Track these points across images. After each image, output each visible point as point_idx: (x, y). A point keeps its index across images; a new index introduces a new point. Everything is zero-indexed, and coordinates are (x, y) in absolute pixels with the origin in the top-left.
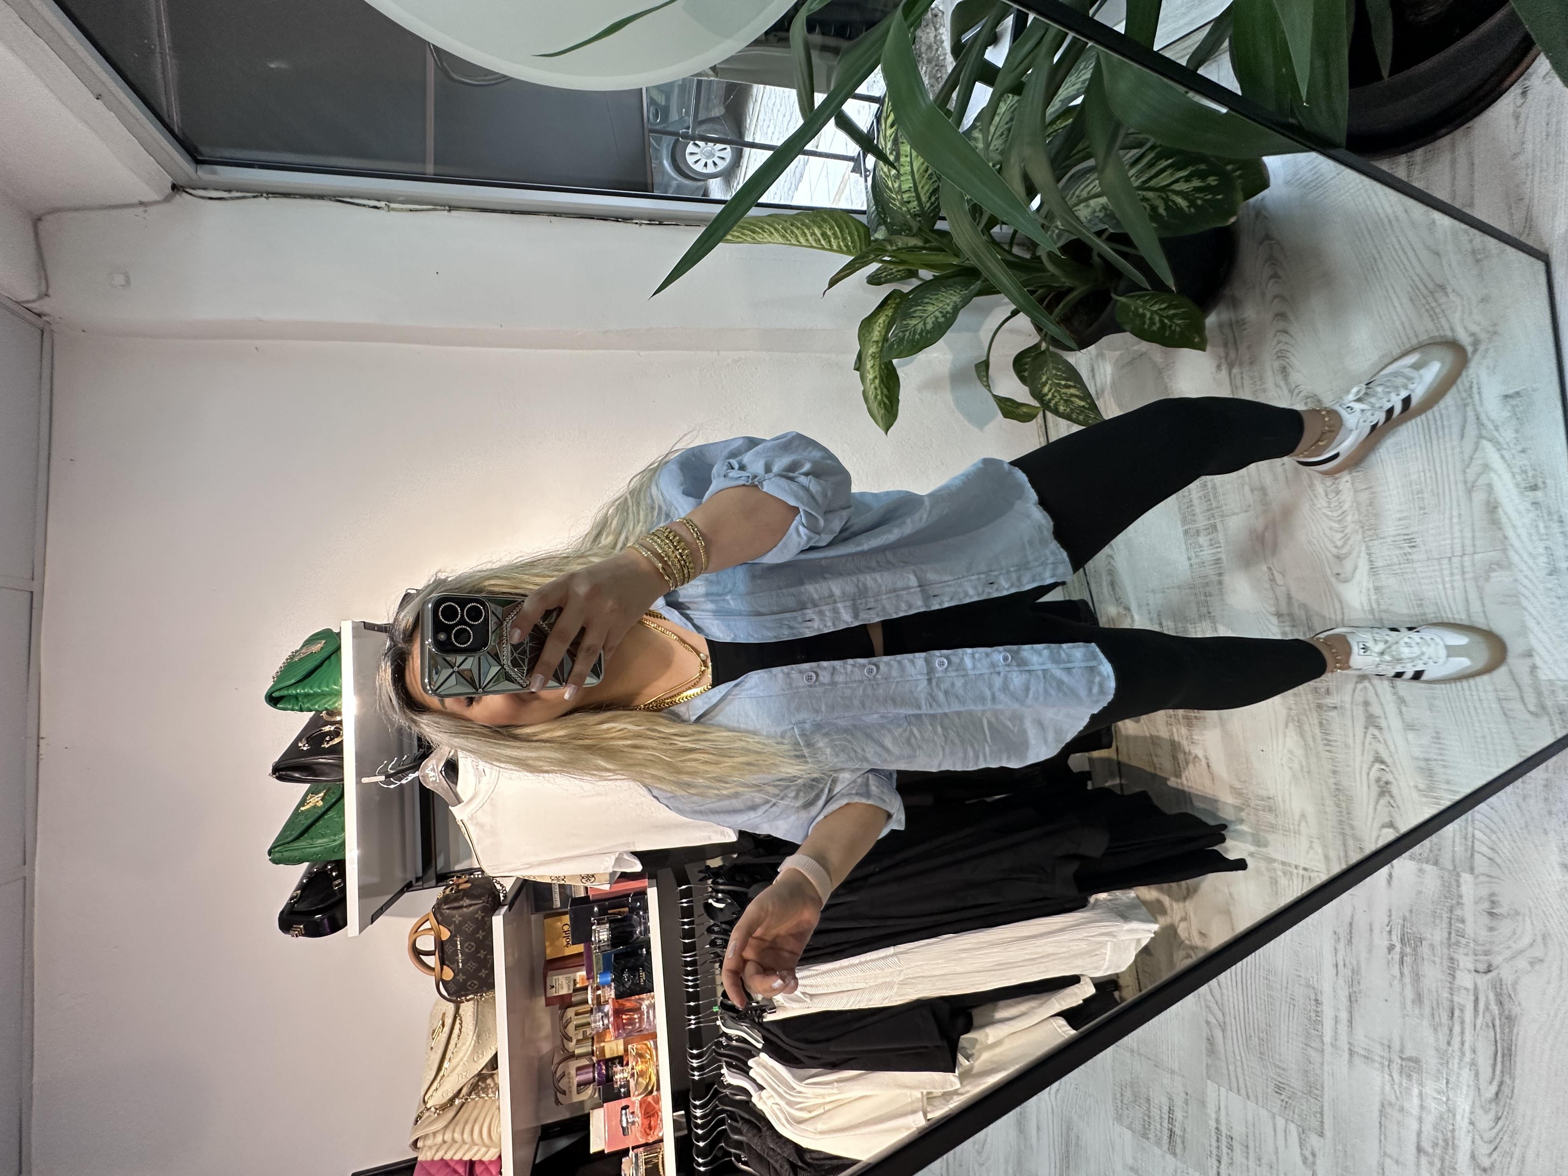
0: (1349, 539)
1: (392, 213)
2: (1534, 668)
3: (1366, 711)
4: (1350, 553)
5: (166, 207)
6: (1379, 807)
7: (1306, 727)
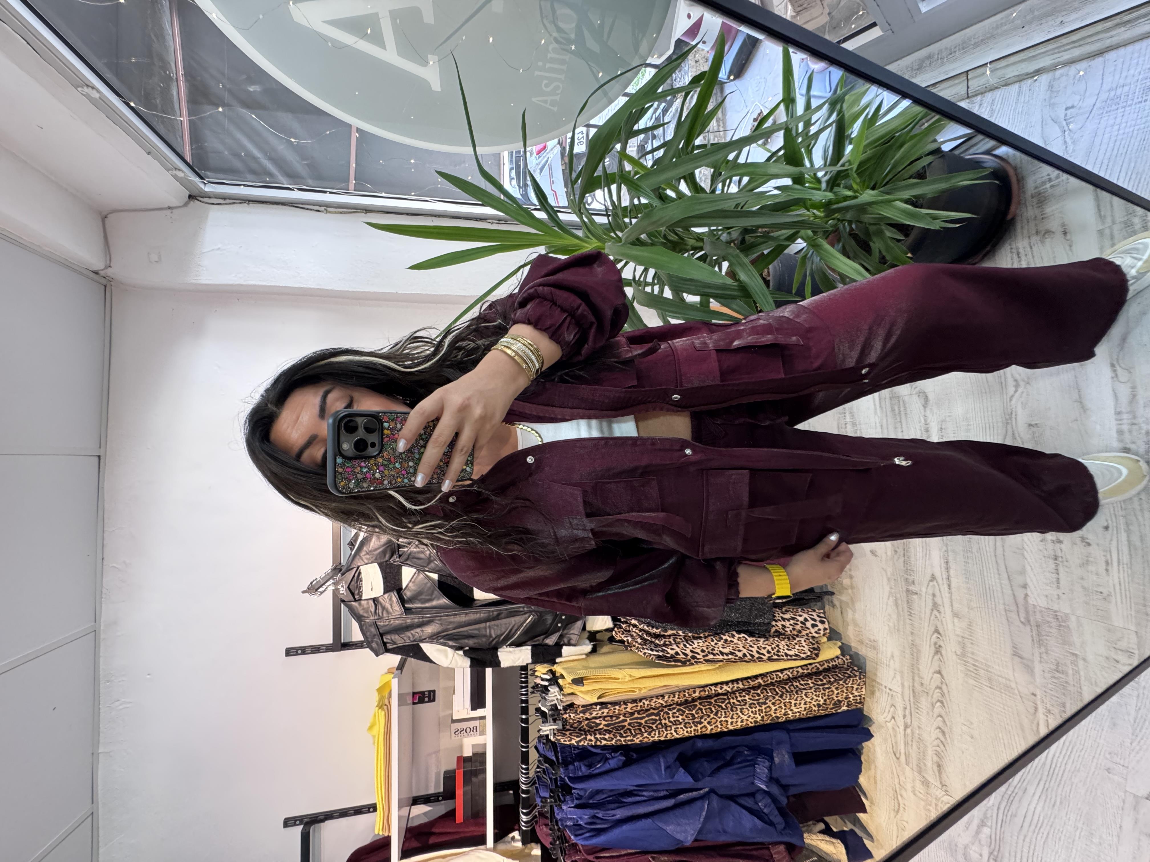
1: (328, 214)
2: (1026, 595)
3: (933, 599)
5: (185, 209)
7: (899, 602)
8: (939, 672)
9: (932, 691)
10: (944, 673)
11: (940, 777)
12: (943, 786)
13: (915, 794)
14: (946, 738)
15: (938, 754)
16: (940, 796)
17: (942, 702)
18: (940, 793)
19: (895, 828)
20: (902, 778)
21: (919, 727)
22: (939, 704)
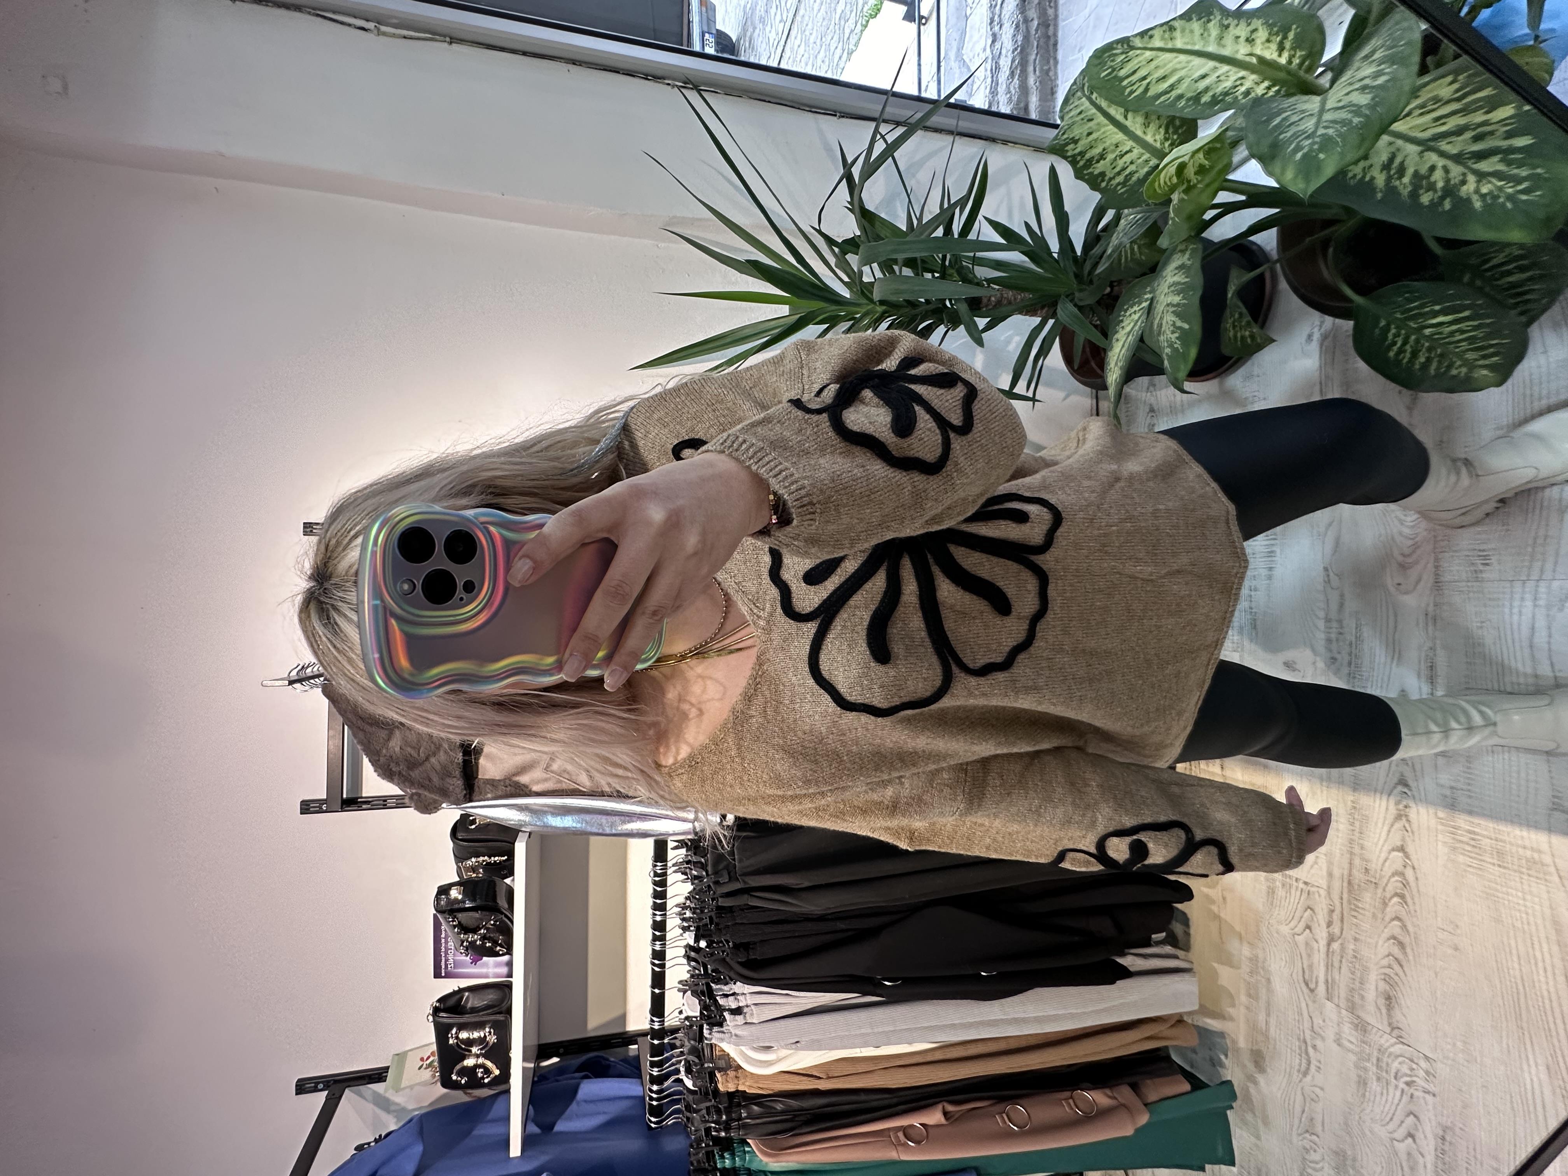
0: (1418, 547)
1: (382, 39)
4: (1417, 562)
6: (1393, 830)
8: (1402, 849)
9: (1385, 880)
10: (1410, 849)
11: (1389, 1016)
12: (1393, 1029)
13: (1339, 1045)
14: (1405, 953)
15: (1387, 979)
16: (1388, 1044)
17: (1402, 897)
18: (1387, 1041)
19: (1299, 1098)
20: (1318, 1021)
21: (1356, 939)
22: (1396, 899)
